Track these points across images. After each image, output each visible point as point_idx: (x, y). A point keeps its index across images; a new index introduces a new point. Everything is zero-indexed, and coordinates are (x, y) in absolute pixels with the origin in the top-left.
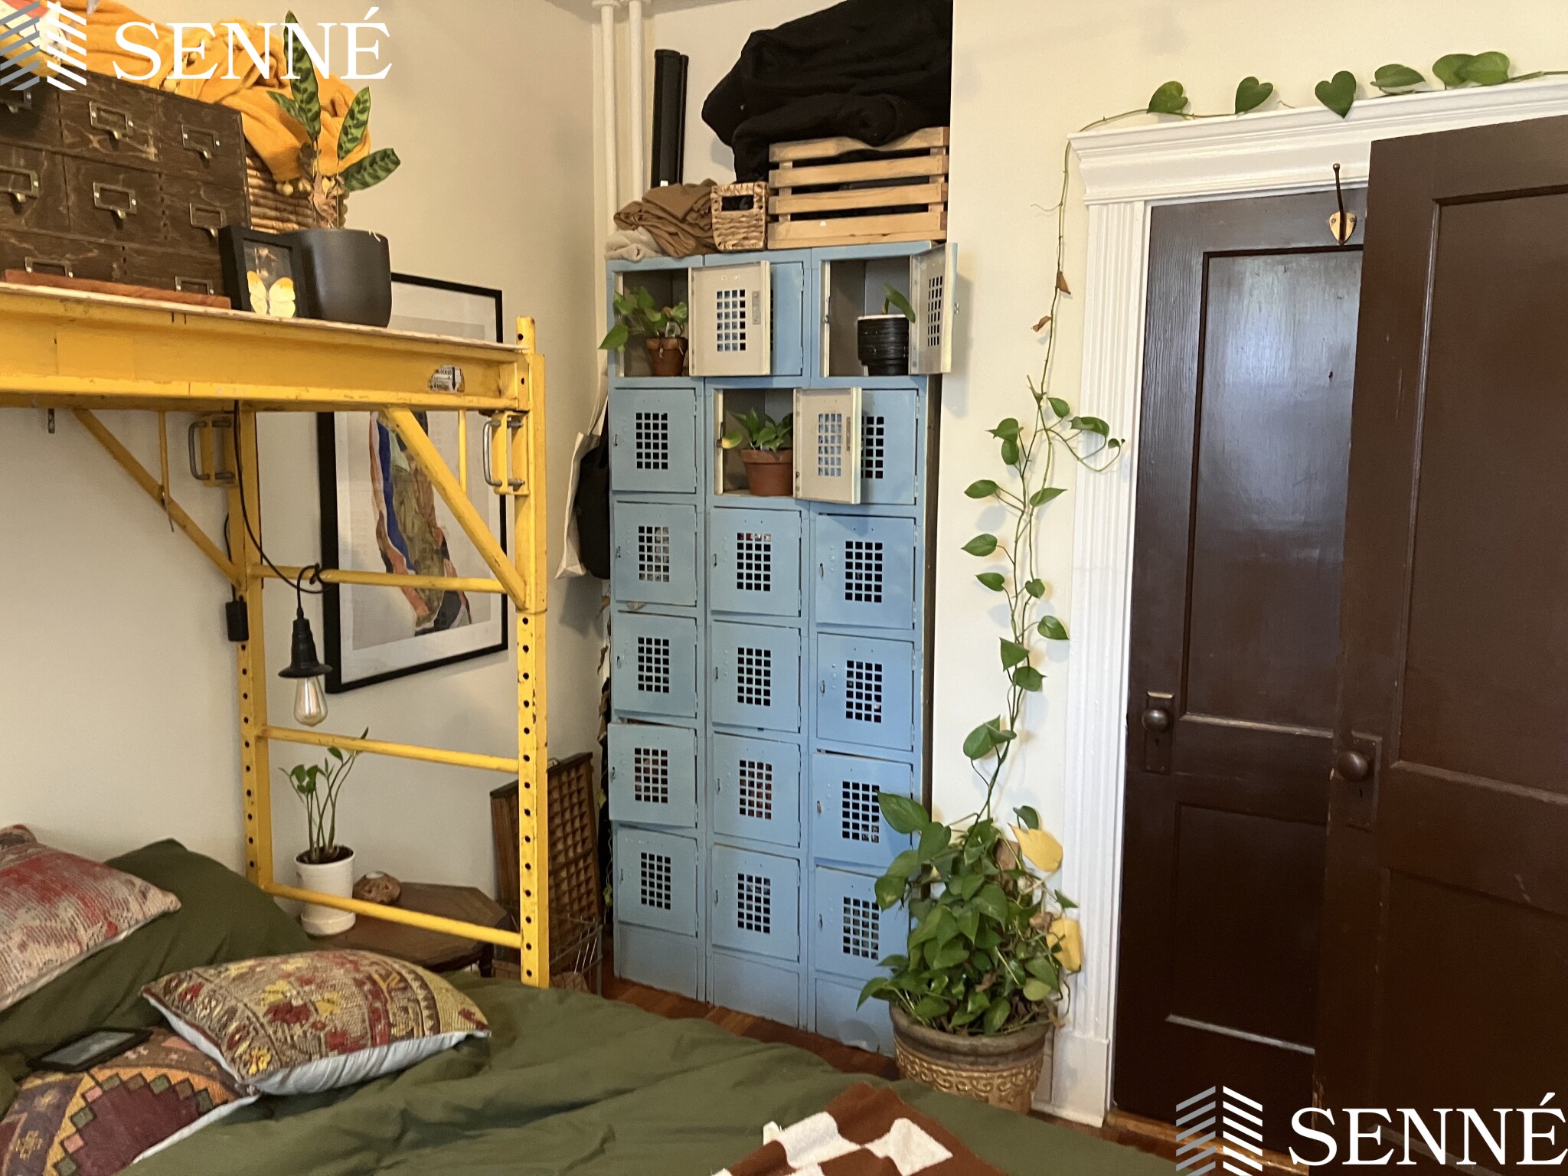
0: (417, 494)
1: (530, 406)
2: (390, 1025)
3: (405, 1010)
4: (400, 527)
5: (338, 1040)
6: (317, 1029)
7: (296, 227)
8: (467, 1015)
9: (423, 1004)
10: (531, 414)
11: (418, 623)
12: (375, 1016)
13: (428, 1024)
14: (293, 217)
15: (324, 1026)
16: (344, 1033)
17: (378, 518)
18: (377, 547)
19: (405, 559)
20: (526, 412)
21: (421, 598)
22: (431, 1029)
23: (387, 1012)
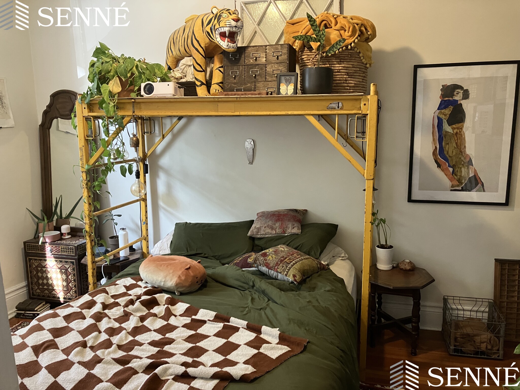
0: (456, 141)
1: (368, 112)
2: (278, 268)
3: (283, 267)
4: (445, 153)
5: (267, 265)
6: (265, 260)
7: (328, 65)
8: (294, 276)
9: (288, 268)
10: (369, 114)
11: (452, 187)
12: (277, 264)
13: (286, 273)
14: (327, 63)
15: (266, 260)
16: (269, 264)
17: (434, 148)
18: (433, 158)
19: (447, 164)
20: (368, 114)
21: (455, 178)
22: (285, 274)
23: (279, 265)
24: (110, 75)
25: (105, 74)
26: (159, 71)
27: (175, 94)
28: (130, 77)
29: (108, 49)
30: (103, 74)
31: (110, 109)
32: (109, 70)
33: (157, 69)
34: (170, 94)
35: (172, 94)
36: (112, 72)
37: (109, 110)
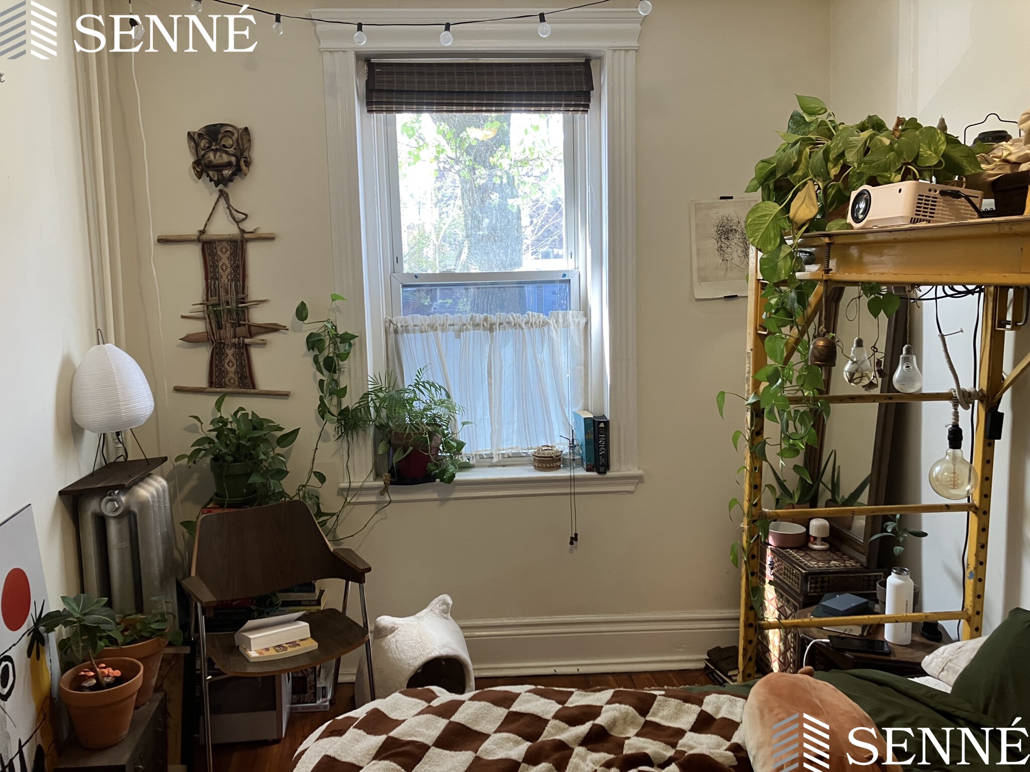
24: (796, 176)
25: (785, 175)
26: (931, 150)
27: (917, 217)
28: (837, 177)
29: (821, 110)
30: (779, 175)
31: (781, 263)
32: (791, 165)
33: (925, 144)
34: (902, 217)
35: (906, 217)
36: (801, 169)
37: (776, 265)
